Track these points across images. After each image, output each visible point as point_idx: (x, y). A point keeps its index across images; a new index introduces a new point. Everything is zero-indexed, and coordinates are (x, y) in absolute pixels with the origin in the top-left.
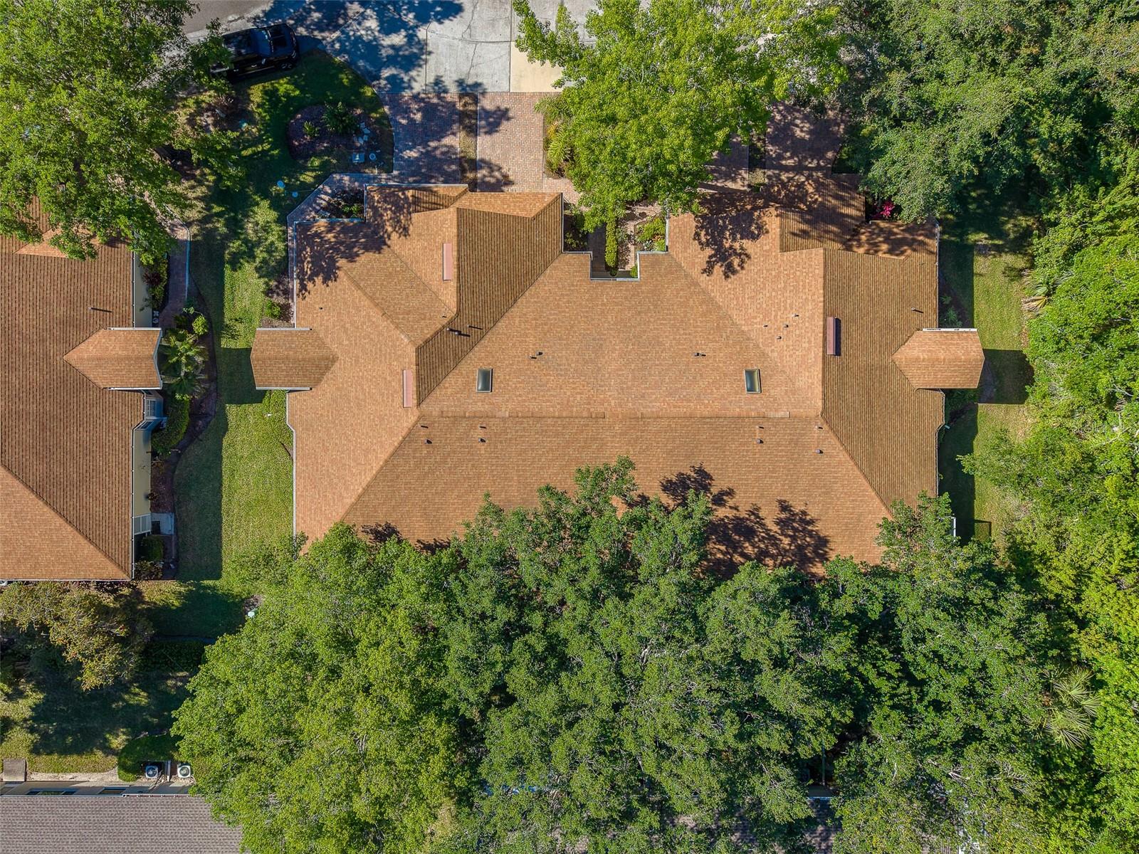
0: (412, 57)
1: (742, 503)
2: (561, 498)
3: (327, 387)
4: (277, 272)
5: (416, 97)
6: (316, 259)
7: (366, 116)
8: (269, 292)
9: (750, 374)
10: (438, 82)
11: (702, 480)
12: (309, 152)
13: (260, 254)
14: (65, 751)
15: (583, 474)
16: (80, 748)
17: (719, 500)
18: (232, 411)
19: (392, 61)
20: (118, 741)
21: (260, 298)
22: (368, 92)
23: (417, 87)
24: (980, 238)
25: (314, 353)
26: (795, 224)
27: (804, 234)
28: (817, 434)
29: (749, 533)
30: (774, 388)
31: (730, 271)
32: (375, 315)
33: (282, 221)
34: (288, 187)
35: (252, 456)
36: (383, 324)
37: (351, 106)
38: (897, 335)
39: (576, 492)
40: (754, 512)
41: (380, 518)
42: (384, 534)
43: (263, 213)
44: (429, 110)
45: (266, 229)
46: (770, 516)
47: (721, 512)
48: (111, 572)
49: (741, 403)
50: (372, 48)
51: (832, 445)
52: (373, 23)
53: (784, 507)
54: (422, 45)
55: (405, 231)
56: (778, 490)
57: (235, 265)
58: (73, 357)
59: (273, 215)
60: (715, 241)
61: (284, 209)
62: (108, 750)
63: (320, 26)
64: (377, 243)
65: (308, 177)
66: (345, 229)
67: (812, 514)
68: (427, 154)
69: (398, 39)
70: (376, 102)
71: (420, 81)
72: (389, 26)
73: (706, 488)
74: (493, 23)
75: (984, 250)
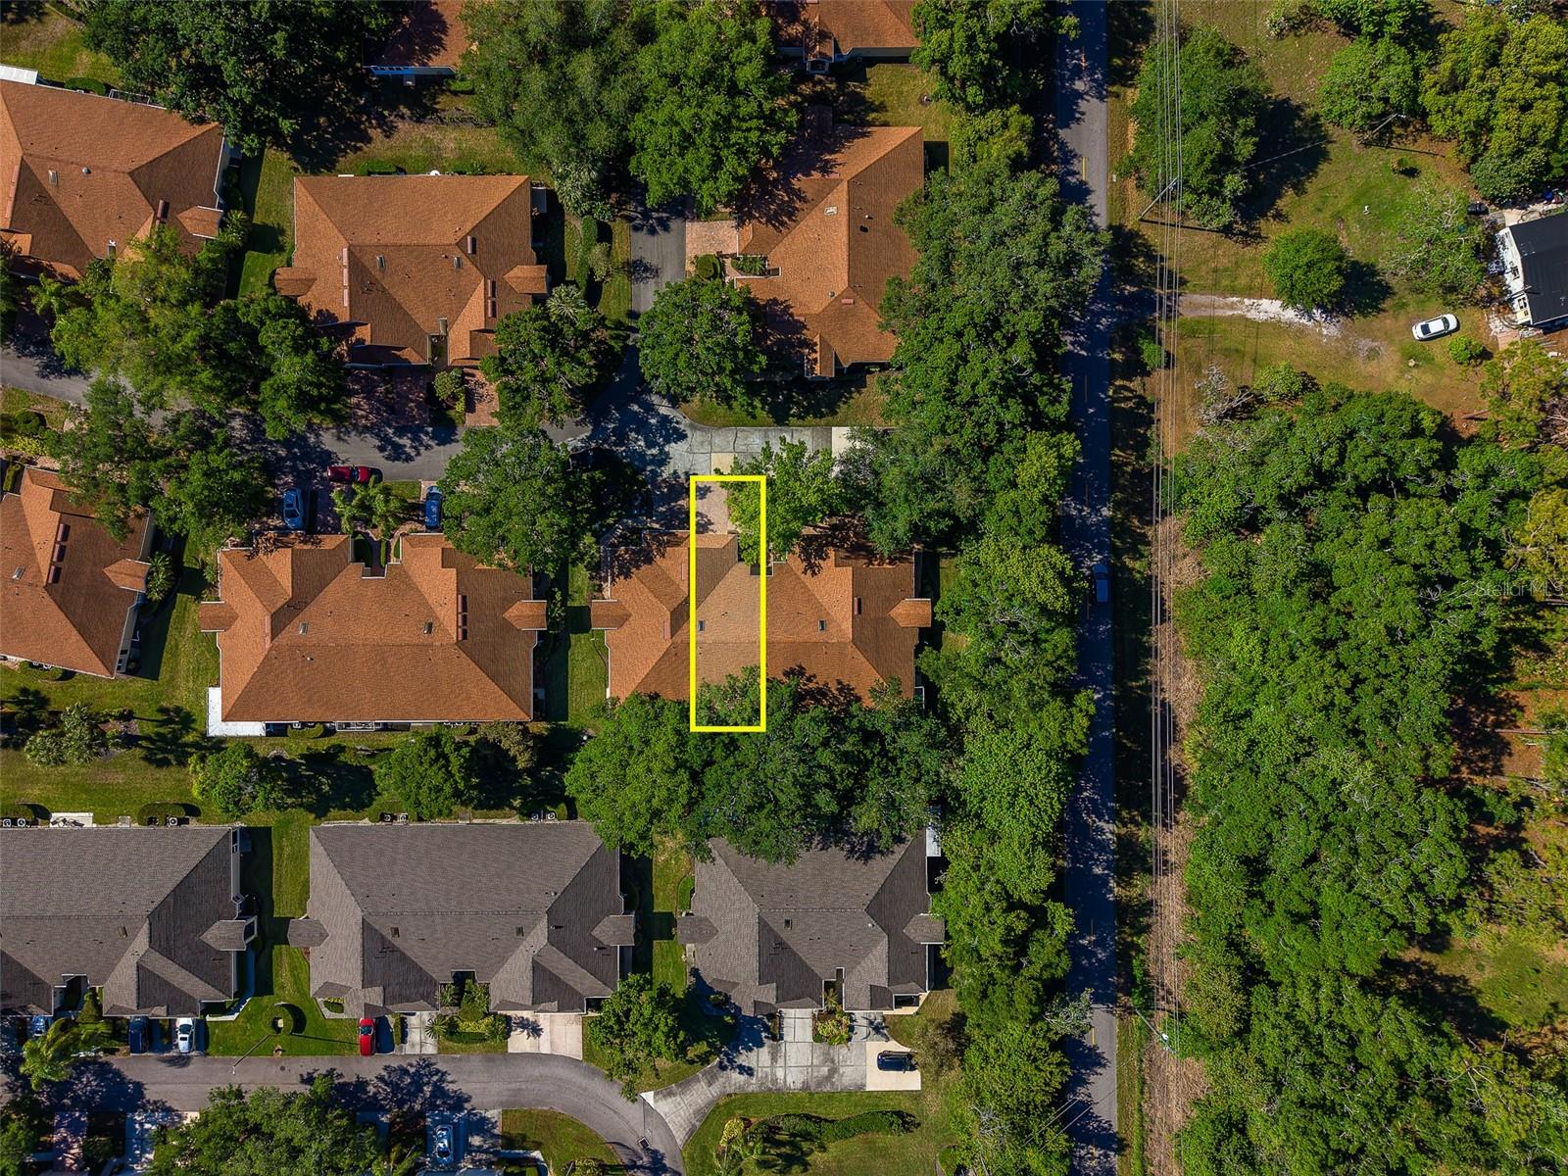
0: (663, 459)
1: (820, 681)
2: (736, 680)
3: (626, 628)
4: (595, 568)
5: (664, 481)
6: (621, 567)
7: (639, 489)
8: (592, 578)
9: (822, 623)
10: (675, 472)
11: (801, 671)
12: (612, 507)
13: (587, 559)
14: (490, 808)
15: (745, 669)
16: (498, 806)
17: (809, 680)
18: (573, 637)
19: (652, 462)
20: (517, 803)
21: (587, 581)
22: (641, 478)
23: (665, 475)
24: (944, 550)
25: (620, 612)
26: (842, 554)
27: (847, 557)
28: (851, 649)
29: (824, 695)
30: (832, 629)
31: (814, 574)
32: (651, 597)
33: (597, 543)
34: (601, 526)
35: (583, 660)
36: (654, 600)
37: (632, 485)
38: (893, 602)
39: (741, 676)
40: (826, 684)
41: (652, 689)
42: (655, 697)
43: (588, 539)
44: (671, 487)
45: (590, 547)
46: (833, 687)
47: (811, 685)
48: (522, 717)
49: (817, 636)
50: (642, 455)
51: (858, 655)
52: (642, 443)
53: (839, 683)
54: (667, 454)
55: (663, 556)
56: (836, 675)
57: (574, 564)
58: (507, 615)
59: (593, 539)
60: (808, 559)
61: (599, 537)
62: (512, 808)
63: (615, 444)
64: (649, 560)
65: (611, 521)
66: (634, 552)
67: (852, 686)
68: (671, 509)
69: (655, 451)
70: (644, 483)
71: (666, 472)
72: (650, 444)
73: (803, 674)
74: (702, 443)
75: (946, 556)
